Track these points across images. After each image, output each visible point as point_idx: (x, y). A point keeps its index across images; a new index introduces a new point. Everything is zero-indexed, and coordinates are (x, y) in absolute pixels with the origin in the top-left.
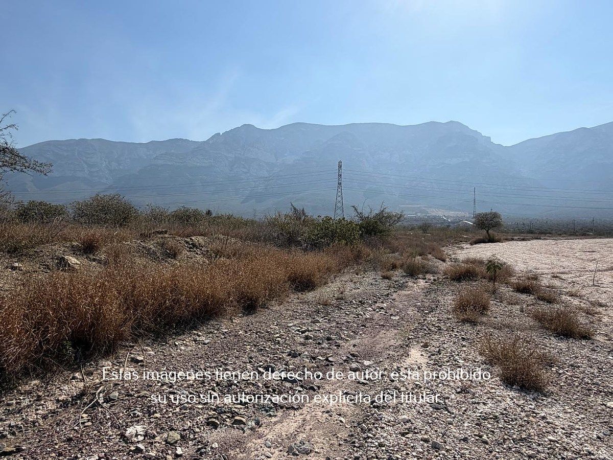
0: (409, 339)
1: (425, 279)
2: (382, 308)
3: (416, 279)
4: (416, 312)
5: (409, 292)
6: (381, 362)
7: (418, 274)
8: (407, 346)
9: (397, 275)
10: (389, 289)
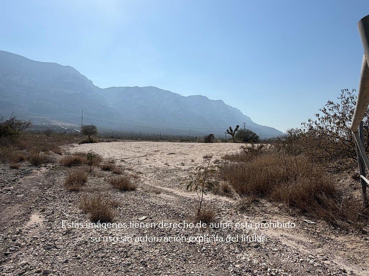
0: (30, 208)
1: (47, 167)
2: (9, 190)
3: (39, 167)
4: (38, 189)
5: (33, 177)
7: (41, 164)
8: (28, 213)
9: (24, 165)
10: (16, 176)
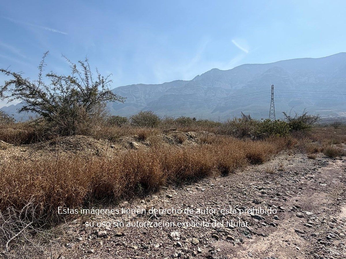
0: (338, 200)
1: (342, 160)
2: (312, 178)
3: (334, 160)
4: (340, 182)
5: (331, 168)
6: (319, 213)
7: (336, 156)
8: (338, 204)
9: (319, 156)
10: (315, 166)
